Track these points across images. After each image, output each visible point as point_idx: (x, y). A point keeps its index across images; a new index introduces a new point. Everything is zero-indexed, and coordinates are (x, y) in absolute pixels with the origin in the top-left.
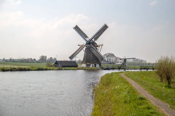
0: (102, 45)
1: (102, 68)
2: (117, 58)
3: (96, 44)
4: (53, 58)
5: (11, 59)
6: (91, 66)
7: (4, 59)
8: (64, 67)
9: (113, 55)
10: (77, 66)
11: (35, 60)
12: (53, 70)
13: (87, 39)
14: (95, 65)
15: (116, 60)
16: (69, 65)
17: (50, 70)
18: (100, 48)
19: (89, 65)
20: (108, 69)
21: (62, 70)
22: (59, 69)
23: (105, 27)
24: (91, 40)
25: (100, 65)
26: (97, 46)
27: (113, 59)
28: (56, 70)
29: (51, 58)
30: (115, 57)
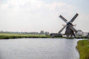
0: (76, 25)
1: (76, 38)
2: (83, 32)
3: (72, 25)
4: (47, 32)
5: (25, 32)
6: (69, 37)
7: (22, 32)
8: (55, 36)
9: (81, 31)
10: (62, 36)
11: (38, 33)
12: (50, 38)
13: (67, 22)
14: (72, 36)
15: (82, 34)
16: (58, 36)
17: (48, 38)
18: (75, 26)
19: (68, 36)
20: (79, 38)
21: (54, 38)
22: (53, 38)
23: (77, 15)
24: (70, 22)
25: (74, 36)
26: (73, 26)
27: (81, 33)
28: (51, 38)
29: (46, 32)
30: (82, 32)
